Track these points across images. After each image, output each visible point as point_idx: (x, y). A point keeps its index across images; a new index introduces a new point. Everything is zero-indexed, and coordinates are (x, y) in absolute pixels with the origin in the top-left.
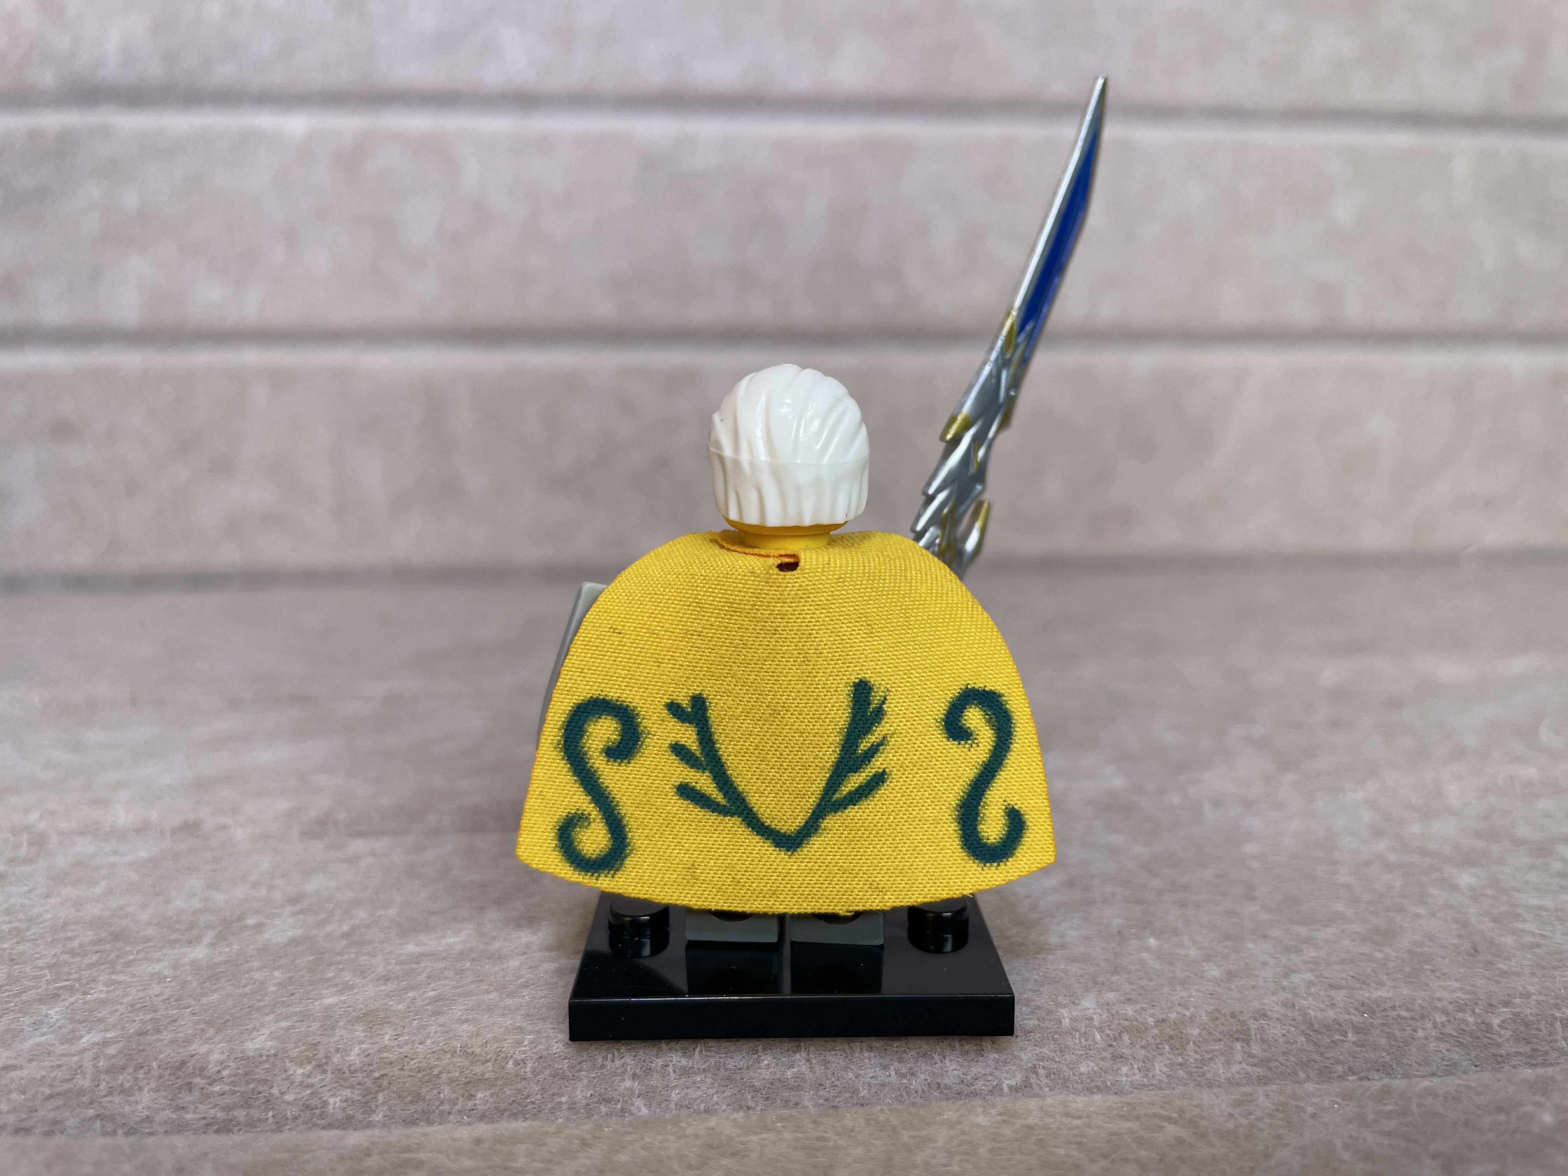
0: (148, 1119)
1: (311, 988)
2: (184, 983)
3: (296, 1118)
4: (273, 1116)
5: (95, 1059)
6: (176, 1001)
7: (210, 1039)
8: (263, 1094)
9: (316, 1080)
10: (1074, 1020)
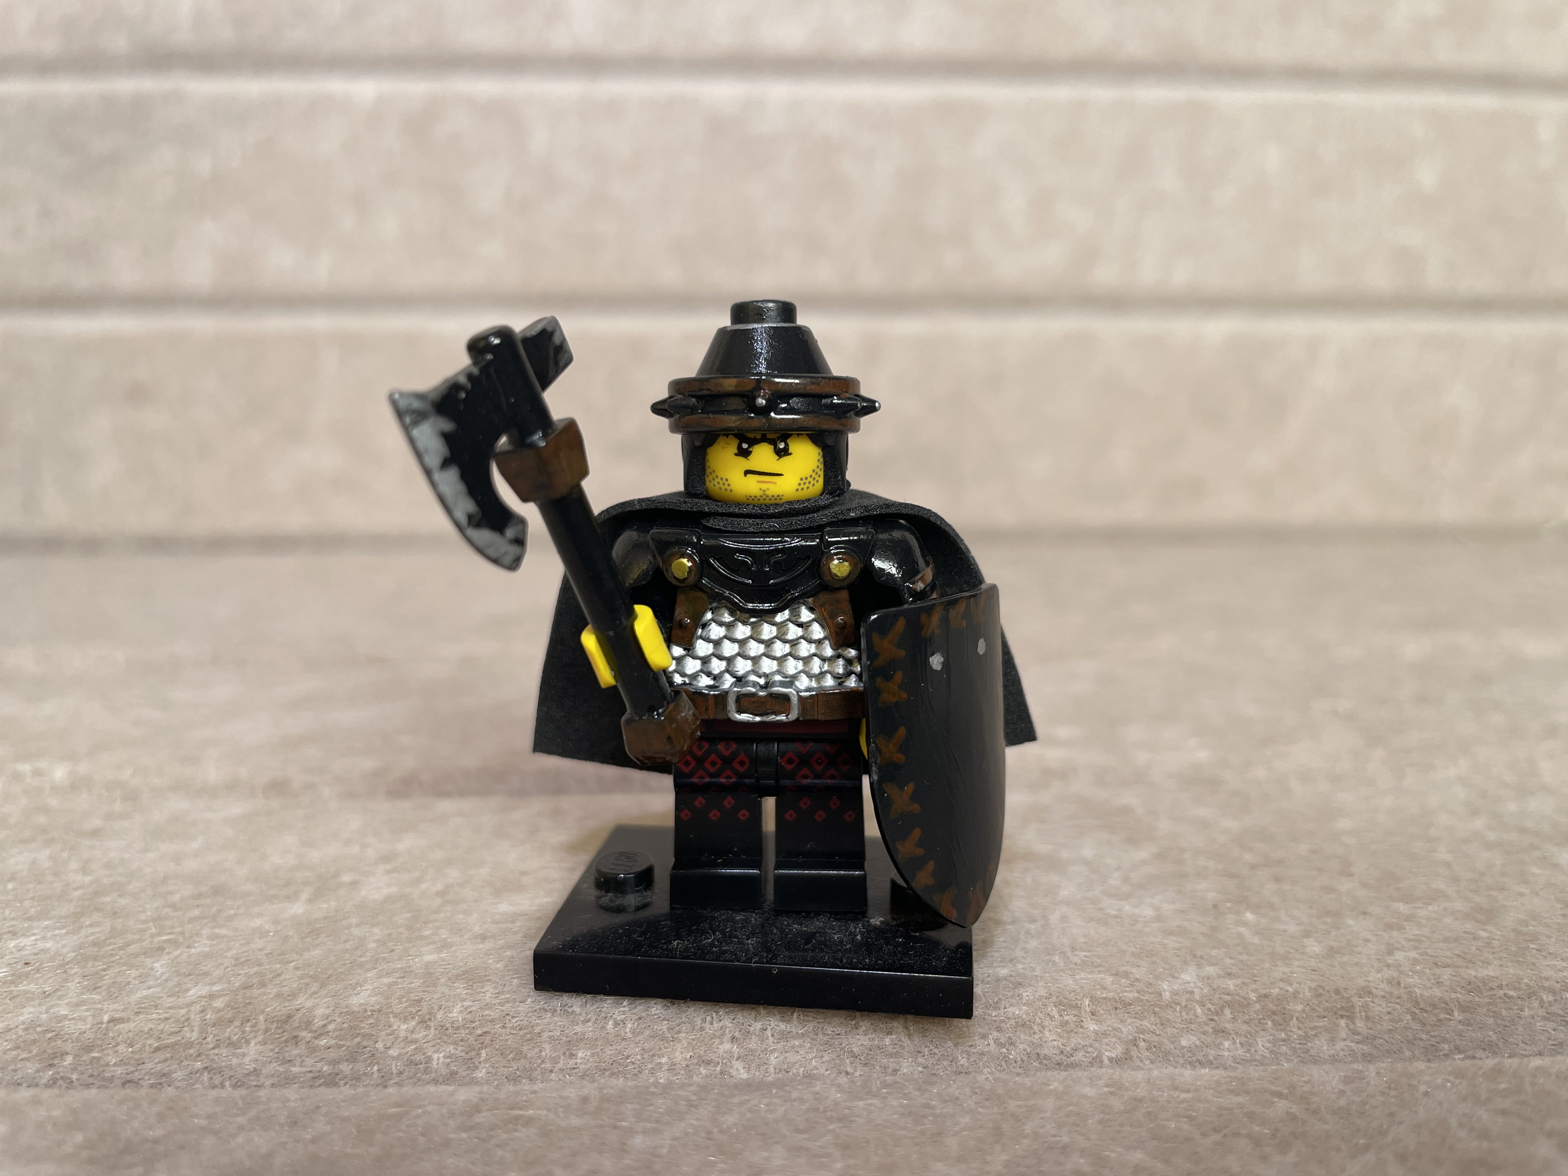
0: (256, 1072)
1: (410, 945)
2: (286, 939)
3: (401, 1073)
4: (378, 1070)
5: (202, 1012)
6: (279, 955)
7: (315, 993)
8: (368, 1049)
9: (419, 1036)
10: (1175, 993)
